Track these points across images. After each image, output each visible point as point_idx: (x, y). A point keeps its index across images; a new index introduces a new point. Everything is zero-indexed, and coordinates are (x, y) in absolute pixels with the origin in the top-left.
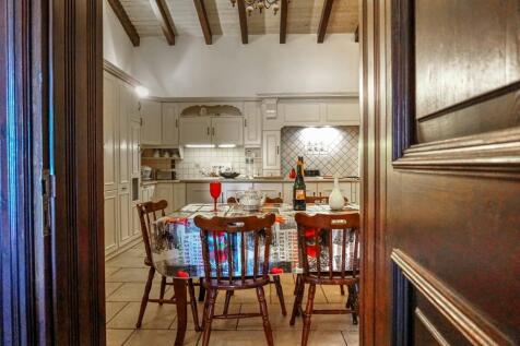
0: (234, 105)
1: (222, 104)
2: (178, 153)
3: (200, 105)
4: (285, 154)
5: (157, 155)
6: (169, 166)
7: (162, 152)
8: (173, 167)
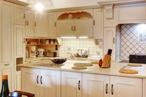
0: (87, 11)
1: (80, 11)
2: (57, 42)
3: (68, 12)
4: (123, 43)
5: (47, 43)
6: (55, 48)
7: (50, 40)
8: (57, 49)
